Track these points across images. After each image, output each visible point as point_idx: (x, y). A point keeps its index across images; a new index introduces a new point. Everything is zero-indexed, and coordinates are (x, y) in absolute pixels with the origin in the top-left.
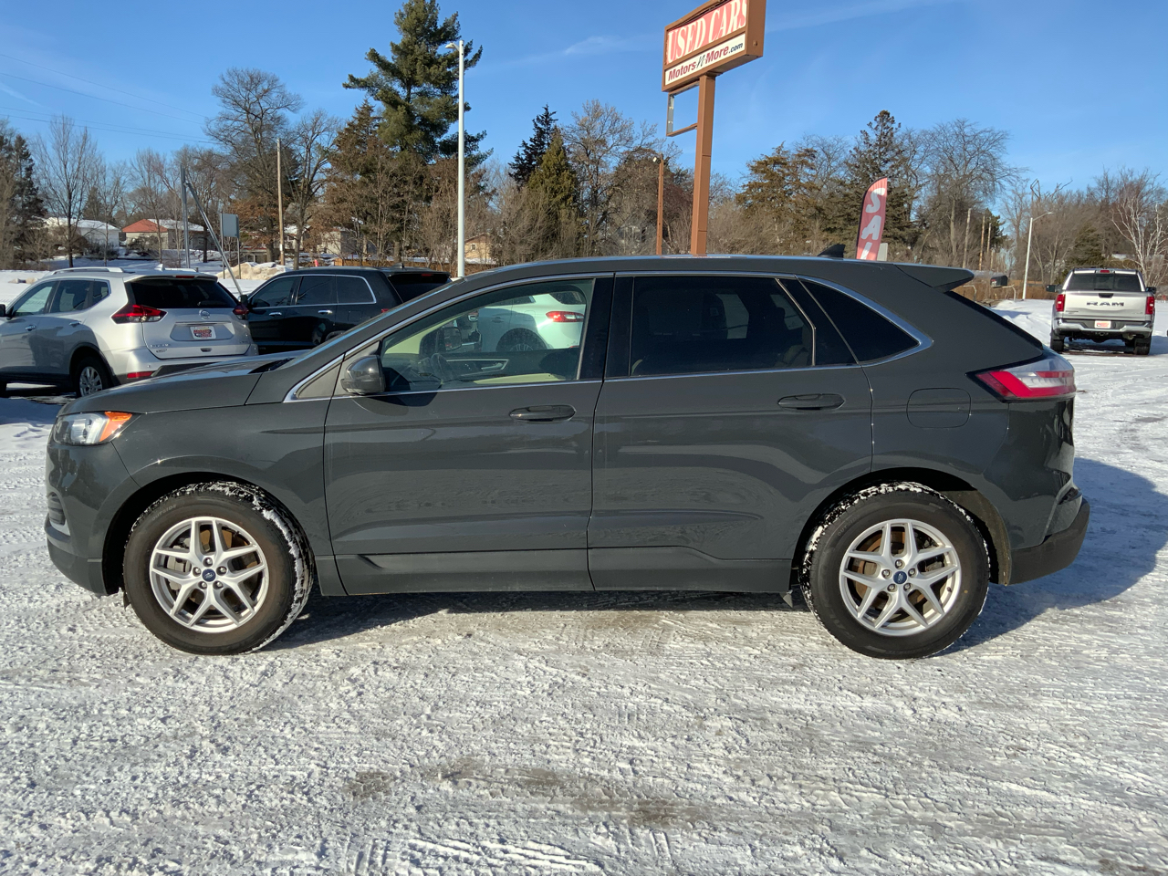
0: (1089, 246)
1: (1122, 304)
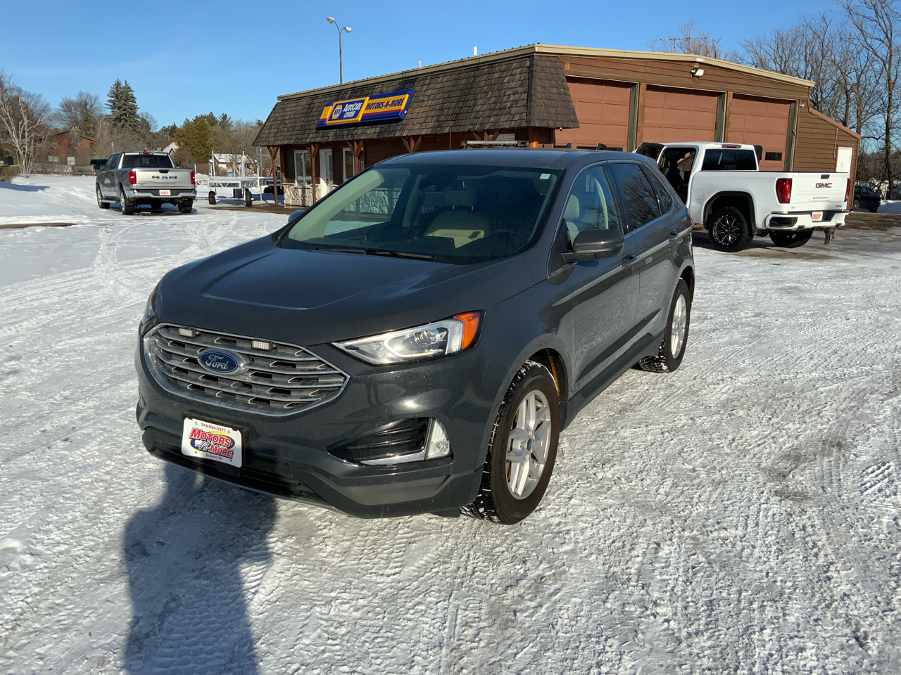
1: (176, 177)
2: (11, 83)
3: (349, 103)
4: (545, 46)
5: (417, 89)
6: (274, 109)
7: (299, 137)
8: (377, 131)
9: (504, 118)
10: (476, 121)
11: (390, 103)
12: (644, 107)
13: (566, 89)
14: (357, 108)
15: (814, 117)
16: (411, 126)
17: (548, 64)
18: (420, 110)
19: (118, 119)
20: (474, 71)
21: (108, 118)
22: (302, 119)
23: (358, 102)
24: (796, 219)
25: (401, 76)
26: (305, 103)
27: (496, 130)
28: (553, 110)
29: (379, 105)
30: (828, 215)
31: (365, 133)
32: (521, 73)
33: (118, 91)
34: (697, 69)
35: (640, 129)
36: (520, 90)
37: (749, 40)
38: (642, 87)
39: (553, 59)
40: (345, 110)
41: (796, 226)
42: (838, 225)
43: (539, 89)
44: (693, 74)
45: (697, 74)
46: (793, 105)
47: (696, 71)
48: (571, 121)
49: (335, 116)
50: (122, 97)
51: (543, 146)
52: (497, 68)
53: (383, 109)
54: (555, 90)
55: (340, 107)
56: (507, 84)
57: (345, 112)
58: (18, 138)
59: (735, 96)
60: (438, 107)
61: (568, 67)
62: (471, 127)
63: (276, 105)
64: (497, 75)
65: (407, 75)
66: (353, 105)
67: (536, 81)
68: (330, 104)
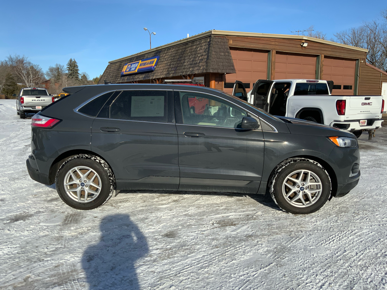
0: (11, 80)
1: (44, 100)
2: (27, 60)
3: (134, 64)
4: (218, 31)
5: (161, 56)
6: (107, 68)
7: (114, 80)
8: (143, 77)
9: (196, 68)
10: (184, 70)
11: (149, 63)
12: (275, 62)
13: (229, 53)
14: (136, 66)
15: (368, 67)
16: (157, 73)
17: (219, 40)
18: (161, 66)
19: (71, 75)
20: (185, 45)
21: (66, 74)
22: (116, 72)
23: (137, 63)
24: (349, 125)
25: (155, 50)
26: (118, 64)
27: (192, 75)
28: (221, 64)
29: (145, 64)
30: (370, 122)
31: (139, 78)
32: (205, 45)
33: (71, 63)
34: (304, 43)
35: (273, 74)
36: (204, 54)
37: (339, 33)
38: (273, 52)
39: (222, 38)
40: (132, 67)
41: (349, 129)
42: (377, 128)
43: (213, 53)
44: (302, 46)
45: (304, 46)
46: (357, 61)
47: (303, 44)
48: (232, 70)
49: (128, 70)
50: (73, 66)
51: (218, 83)
52: (195, 43)
53: (146, 66)
54: (223, 54)
55: (130, 66)
56: (199, 51)
57: (131, 68)
58: (28, 83)
59: (326, 57)
60: (169, 64)
61: (231, 42)
62: (181, 73)
63: (108, 66)
64: (195, 47)
65: (158, 49)
66: (135, 65)
67: (212, 48)
68: (126, 65)
